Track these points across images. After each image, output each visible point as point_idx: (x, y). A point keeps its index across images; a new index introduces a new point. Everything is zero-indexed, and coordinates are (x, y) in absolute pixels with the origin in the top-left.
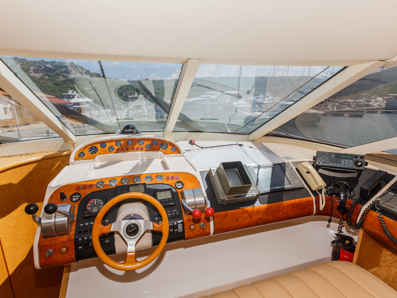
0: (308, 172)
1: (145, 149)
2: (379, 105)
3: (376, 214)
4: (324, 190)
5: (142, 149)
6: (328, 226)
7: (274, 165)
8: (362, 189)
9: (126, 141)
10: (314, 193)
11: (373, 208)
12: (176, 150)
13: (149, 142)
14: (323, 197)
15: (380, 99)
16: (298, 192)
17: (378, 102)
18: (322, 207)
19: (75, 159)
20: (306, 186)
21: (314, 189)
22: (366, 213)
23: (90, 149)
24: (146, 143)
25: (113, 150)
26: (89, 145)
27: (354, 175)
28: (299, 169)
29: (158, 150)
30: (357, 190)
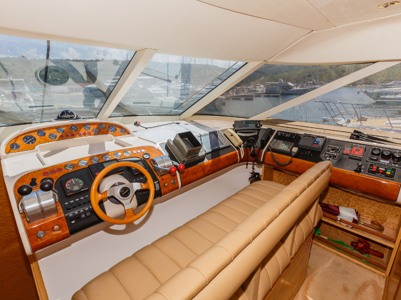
0: (232, 135)
1: (92, 133)
2: (262, 91)
3: (269, 153)
4: (242, 145)
5: (90, 134)
6: (247, 168)
7: (210, 133)
8: (261, 140)
9: (69, 127)
10: (237, 148)
11: (268, 150)
12: (126, 132)
13: (96, 126)
14: (242, 149)
15: (262, 86)
16: (228, 149)
17: (261, 88)
18: (242, 156)
19: (7, 151)
20: (232, 145)
21: (236, 146)
22: (265, 153)
23: (24, 139)
24: (92, 127)
25: (55, 138)
26: (21, 135)
27: (256, 134)
28: (226, 134)
29: (107, 133)
30: (259, 142)
